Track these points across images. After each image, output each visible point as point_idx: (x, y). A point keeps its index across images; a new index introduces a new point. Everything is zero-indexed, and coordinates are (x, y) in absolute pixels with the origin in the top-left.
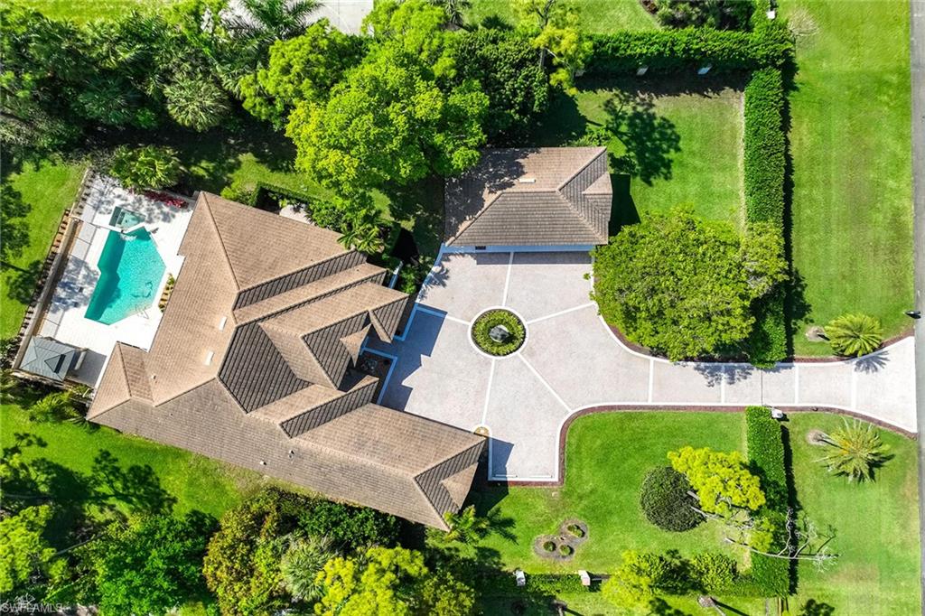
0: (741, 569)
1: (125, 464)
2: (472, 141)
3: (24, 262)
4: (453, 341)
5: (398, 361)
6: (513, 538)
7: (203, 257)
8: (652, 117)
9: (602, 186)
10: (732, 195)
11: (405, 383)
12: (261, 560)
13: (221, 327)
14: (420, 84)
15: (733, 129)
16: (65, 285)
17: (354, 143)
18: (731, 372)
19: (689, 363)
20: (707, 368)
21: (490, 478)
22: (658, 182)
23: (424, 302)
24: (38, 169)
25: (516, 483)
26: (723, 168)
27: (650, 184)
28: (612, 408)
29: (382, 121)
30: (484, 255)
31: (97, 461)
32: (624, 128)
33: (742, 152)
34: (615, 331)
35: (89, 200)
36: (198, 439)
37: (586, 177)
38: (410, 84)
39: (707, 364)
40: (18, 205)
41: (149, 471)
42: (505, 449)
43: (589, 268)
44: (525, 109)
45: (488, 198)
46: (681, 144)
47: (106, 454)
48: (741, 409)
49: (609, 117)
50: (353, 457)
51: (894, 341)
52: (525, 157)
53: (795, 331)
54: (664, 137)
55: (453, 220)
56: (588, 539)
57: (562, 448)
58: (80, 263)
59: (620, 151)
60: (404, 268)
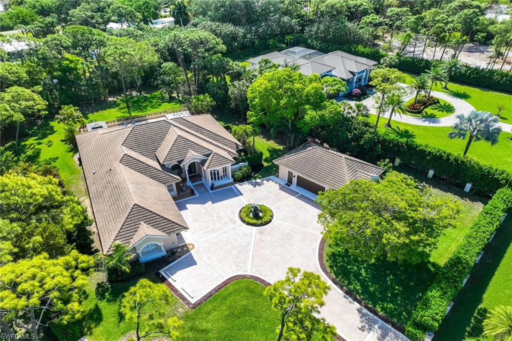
5: (197, 197)
11: (187, 206)
19: (355, 303)
20: (367, 315)
21: (161, 271)
25: (170, 285)
30: (286, 188)
39: (369, 313)
42: (189, 263)
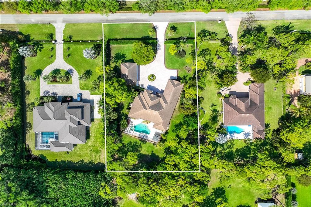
0: (192, 45)
1: (174, 128)
2: (121, 79)
3: (140, 142)
4: (153, 84)
6: (187, 76)
7: (139, 115)
8: (115, 56)
9: (127, 64)
10: (128, 46)
11: (160, 90)
12: (187, 106)
13: (150, 111)
14: (113, 85)
15: (117, 46)
16: (144, 137)
17: (122, 93)
18: (158, 46)
20: (158, 49)
21: (177, 79)
22: (126, 56)
23: (146, 88)
24: (123, 141)
25: (177, 75)
26: (124, 48)
27: (126, 57)
28: (165, 63)
29: (119, 89)
30: (139, 79)
31: (174, 132)
32: (117, 61)
33: (121, 45)
34: (151, 63)
35: (129, 133)
36: (169, 116)
37: (126, 66)
38: (114, 86)
40: (130, 143)
41: (176, 125)
42: (171, 77)
43: (141, 66)
44: (115, 74)
45: (129, 78)
46: (120, 52)
47: (173, 131)
48: (165, 45)
49: (115, 62)
50: (171, 95)
51: (153, 25)
52: (122, 74)
53: (152, 38)
54: (118, 55)
55: (133, 83)
56: (187, 66)
57: (171, 69)
58: (140, 135)
59: (120, 61)
60: (141, 90)
